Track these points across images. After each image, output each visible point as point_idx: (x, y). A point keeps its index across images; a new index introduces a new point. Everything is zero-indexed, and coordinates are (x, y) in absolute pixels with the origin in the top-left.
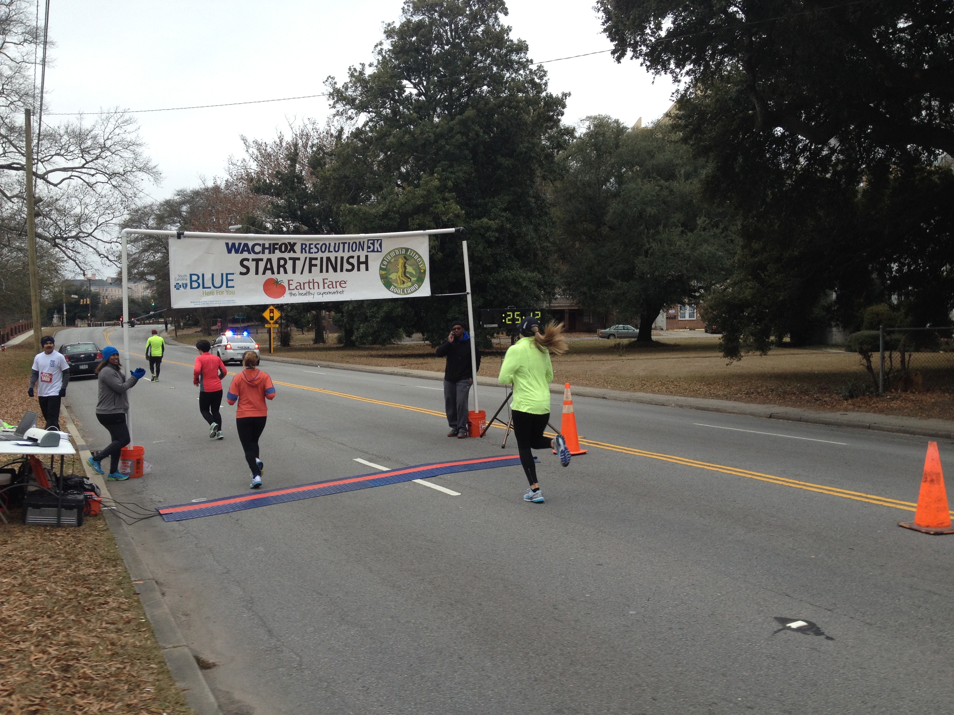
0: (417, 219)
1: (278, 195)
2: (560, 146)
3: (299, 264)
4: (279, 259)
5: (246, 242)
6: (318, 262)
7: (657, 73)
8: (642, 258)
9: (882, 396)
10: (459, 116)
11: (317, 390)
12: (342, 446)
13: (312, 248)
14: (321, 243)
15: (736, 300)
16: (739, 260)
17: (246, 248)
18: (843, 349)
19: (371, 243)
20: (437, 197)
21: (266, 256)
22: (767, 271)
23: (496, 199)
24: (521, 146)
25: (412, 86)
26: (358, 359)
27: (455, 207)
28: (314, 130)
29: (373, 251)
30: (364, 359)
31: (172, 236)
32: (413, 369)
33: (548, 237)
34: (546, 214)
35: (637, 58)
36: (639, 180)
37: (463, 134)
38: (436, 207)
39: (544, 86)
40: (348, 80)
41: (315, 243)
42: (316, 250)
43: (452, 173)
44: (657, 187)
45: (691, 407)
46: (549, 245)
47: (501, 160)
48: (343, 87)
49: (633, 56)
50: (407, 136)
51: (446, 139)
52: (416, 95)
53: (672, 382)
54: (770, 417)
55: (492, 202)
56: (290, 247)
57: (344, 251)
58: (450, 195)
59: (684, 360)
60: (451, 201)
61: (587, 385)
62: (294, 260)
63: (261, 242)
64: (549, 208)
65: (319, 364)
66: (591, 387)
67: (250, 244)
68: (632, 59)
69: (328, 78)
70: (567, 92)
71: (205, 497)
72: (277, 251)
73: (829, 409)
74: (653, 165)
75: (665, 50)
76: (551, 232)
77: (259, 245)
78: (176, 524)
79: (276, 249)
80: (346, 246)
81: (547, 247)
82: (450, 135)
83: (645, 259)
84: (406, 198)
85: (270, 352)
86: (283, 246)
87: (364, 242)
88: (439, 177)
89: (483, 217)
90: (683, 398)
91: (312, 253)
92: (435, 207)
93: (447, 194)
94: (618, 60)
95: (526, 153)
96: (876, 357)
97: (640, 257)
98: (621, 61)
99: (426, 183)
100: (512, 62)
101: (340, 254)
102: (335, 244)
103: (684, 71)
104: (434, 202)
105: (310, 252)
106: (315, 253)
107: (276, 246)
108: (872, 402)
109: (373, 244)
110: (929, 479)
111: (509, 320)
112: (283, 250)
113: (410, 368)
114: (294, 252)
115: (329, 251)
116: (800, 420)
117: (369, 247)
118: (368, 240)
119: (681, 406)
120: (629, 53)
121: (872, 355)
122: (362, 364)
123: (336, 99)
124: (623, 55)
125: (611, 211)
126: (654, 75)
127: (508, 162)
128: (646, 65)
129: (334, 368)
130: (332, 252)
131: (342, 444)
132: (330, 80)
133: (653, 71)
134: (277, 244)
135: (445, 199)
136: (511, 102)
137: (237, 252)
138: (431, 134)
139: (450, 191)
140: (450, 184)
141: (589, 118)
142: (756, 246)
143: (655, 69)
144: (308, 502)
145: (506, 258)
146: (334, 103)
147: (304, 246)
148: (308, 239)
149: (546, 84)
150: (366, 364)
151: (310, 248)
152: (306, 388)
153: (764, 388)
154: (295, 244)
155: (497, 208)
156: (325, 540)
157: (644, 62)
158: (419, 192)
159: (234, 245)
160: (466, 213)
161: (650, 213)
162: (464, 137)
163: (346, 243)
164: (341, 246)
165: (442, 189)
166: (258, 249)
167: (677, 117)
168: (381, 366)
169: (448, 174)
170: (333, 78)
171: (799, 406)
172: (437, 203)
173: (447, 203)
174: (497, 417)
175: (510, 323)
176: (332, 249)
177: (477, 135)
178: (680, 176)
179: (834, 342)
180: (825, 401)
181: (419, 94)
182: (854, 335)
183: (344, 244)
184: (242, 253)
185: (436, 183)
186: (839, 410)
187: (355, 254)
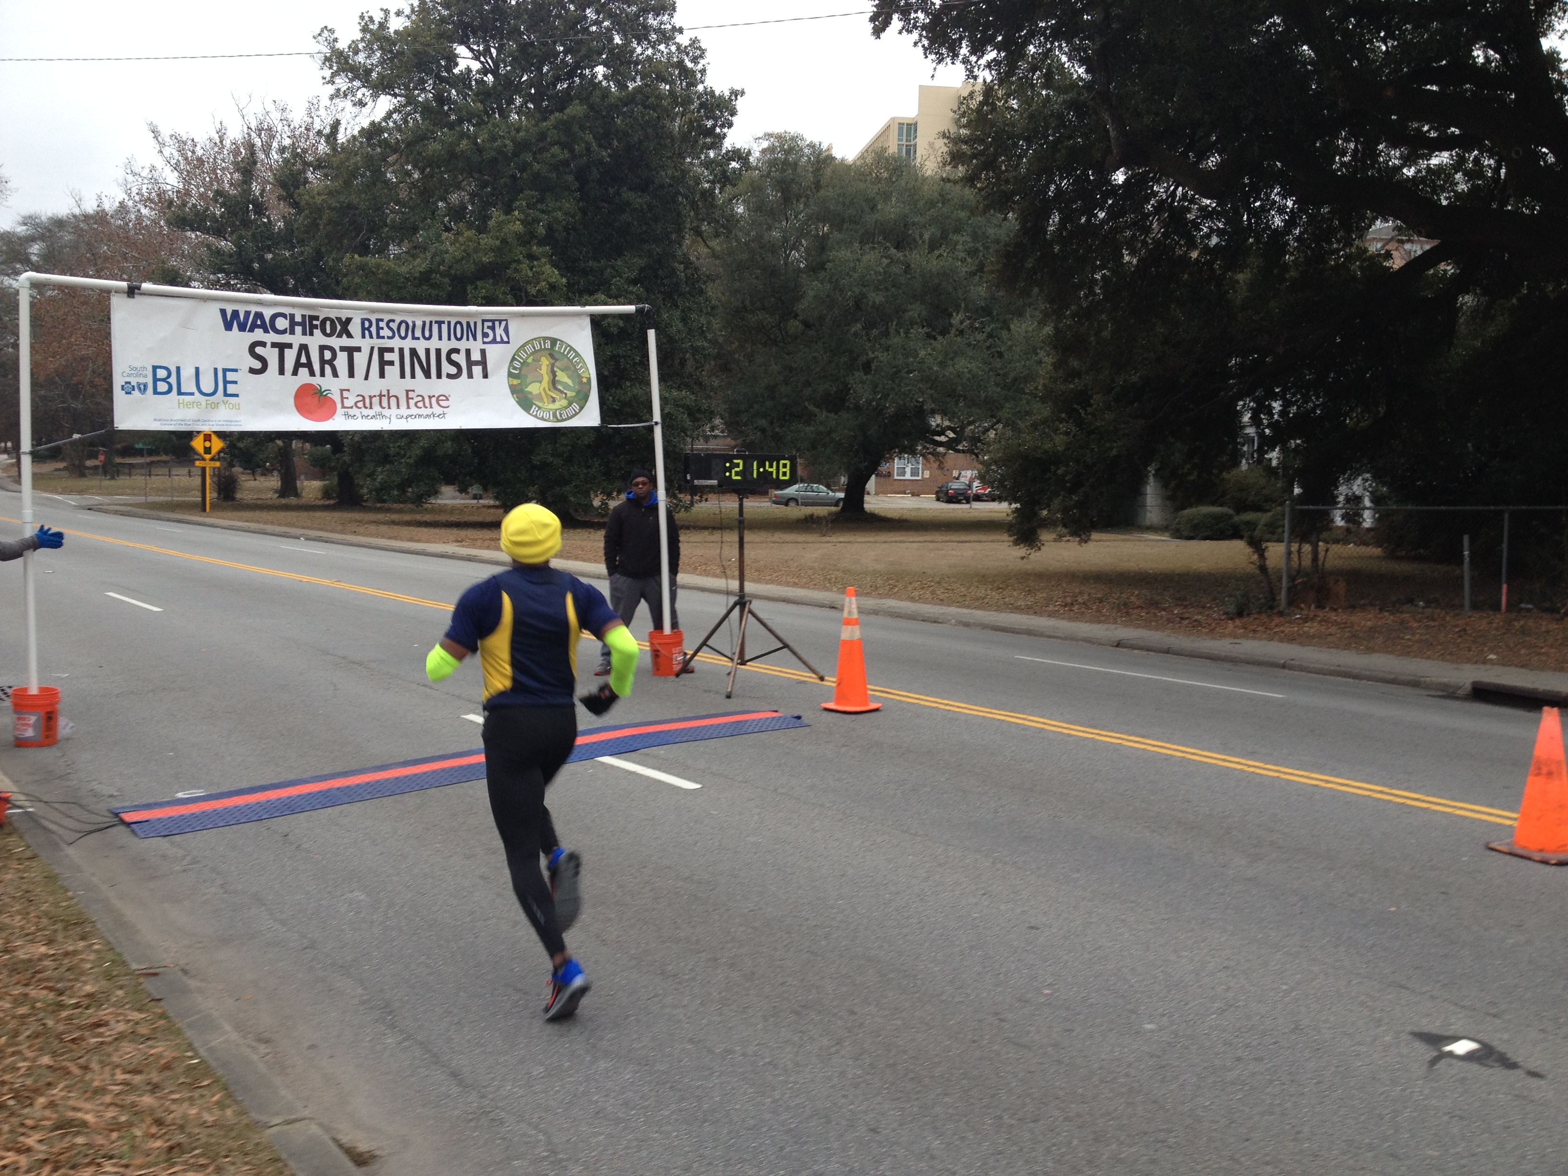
0: (482, 288)
1: (219, 233)
2: (725, 179)
3: (360, 359)
4: (322, 348)
5: (259, 309)
6: (394, 357)
7: (940, 61)
8: (859, 375)
9: (1289, 615)
10: (557, 114)
11: (326, 582)
12: (428, 690)
13: (382, 328)
14: (398, 319)
15: (1039, 452)
16: (1044, 385)
17: (259, 322)
18: (1167, 534)
19: (488, 327)
20: (519, 252)
21: (297, 339)
22: (1091, 405)
23: (619, 263)
24: (663, 173)
25: (470, 55)
26: (373, 528)
27: (549, 271)
28: (285, 122)
29: (494, 341)
30: (383, 528)
31: (118, 291)
32: (480, 548)
33: (703, 332)
34: (701, 292)
35: (909, 32)
36: (857, 245)
37: (563, 146)
38: (516, 270)
39: (700, 75)
40: (358, 36)
41: (387, 317)
42: (390, 334)
43: (543, 212)
44: (884, 260)
45: (984, 626)
46: (706, 344)
47: (628, 195)
48: (349, 47)
49: (903, 28)
50: (465, 142)
51: (534, 153)
52: (478, 72)
53: (939, 583)
54: (1117, 646)
55: (613, 267)
56: (343, 327)
57: (440, 338)
58: (541, 249)
59: (932, 545)
60: (543, 260)
61: (795, 585)
62: (351, 351)
63: (287, 311)
64: (705, 283)
65: (302, 535)
66: (802, 587)
67: (268, 313)
68: (900, 32)
69: (322, 31)
70: (739, 89)
71: (199, 788)
72: (317, 332)
73: (1207, 634)
74: (876, 222)
75: (956, 23)
76: (709, 323)
77: (284, 316)
78: (163, 844)
79: (316, 327)
80: (444, 327)
81: (704, 349)
82: (541, 145)
83: (865, 378)
84: (465, 251)
85: (204, 510)
86: (328, 323)
87: (475, 323)
88: (522, 217)
89: (597, 291)
90: (965, 611)
91: (383, 337)
92: (515, 268)
93: (535, 248)
94: (878, 32)
95: (671, 185)
96: (1276, 552)
97: (857, 374)
98: (882, 35)
99: (500, 225)
100: (646, 28)
101: (434, 344)
102: (424, 323)
103: (983, 62)
104: (515, 261)
105: (379, 337)
106: (389, 338)
107: (315, 322)
108: (1273, 624)
109: (493, 328)
110: (1544, 770)
111: (737, 474)
112: (328, 331)
113: (474, 546)
114: (350, 336)
115: (414, 338)
116: (1167, 651)
117: (485, 335)
118: (483, 321)
119: (967, 625)
120: (896, 23)
121: (1267, 547)
122: (383, 537)
123: (335, 68)
124: (887, 23)
125: (811, 293)
126: (934, 64)
127: (640, 200)
128: (923, 46)
129: (332, 542)
130: (418, 339)
131: (424, 686)
132: (326, 34)
133: (933, 57)
134: (316, 318)
135: (531, 257)
136: (648, 98)
137: (242, 328)
138: (507, 142)
139: (541, 243)
140: (541, 230)
141: (768, 136)
142: (1075, 363)
143: (936, 54)
144: (412, 800)
145: (635, 364)
146: (333, 75)
147: (367, 324)
148: (373, 311)
149: (703, 71)
150: (390, 538)
151: (379, 329)
152: (305, 578)
153: (1086, 597)
154: (349, 320)
155: (621, 277)
156: (482, 877)
157: (920, 40)
158: (486, 240)
159: (235, 313)
160: (569, 285)
161: (874, 302)
162: (566, 152)
163: (443, 322)
164: (435, 327)
165: (527, 238)
166: (282, 323)
167: (957, 140)
168: (419, 541)
169: (537, 213)
170: (332, 31)
171: (1157, 629)
172: (518, 262)
173: (535, 263)
174: (709, 643)
175: (739, 478)
176: (418, 333)
177: (588, 149)
178: (924, 242)
179: (1148, 523)
180: (1196, 621)
181: (484, 71)
182: (1186, 512)
183: (439, 323)
184: (251, 330)
185: (518, 227)
186: (1223, 636)
187: (463, 345)
